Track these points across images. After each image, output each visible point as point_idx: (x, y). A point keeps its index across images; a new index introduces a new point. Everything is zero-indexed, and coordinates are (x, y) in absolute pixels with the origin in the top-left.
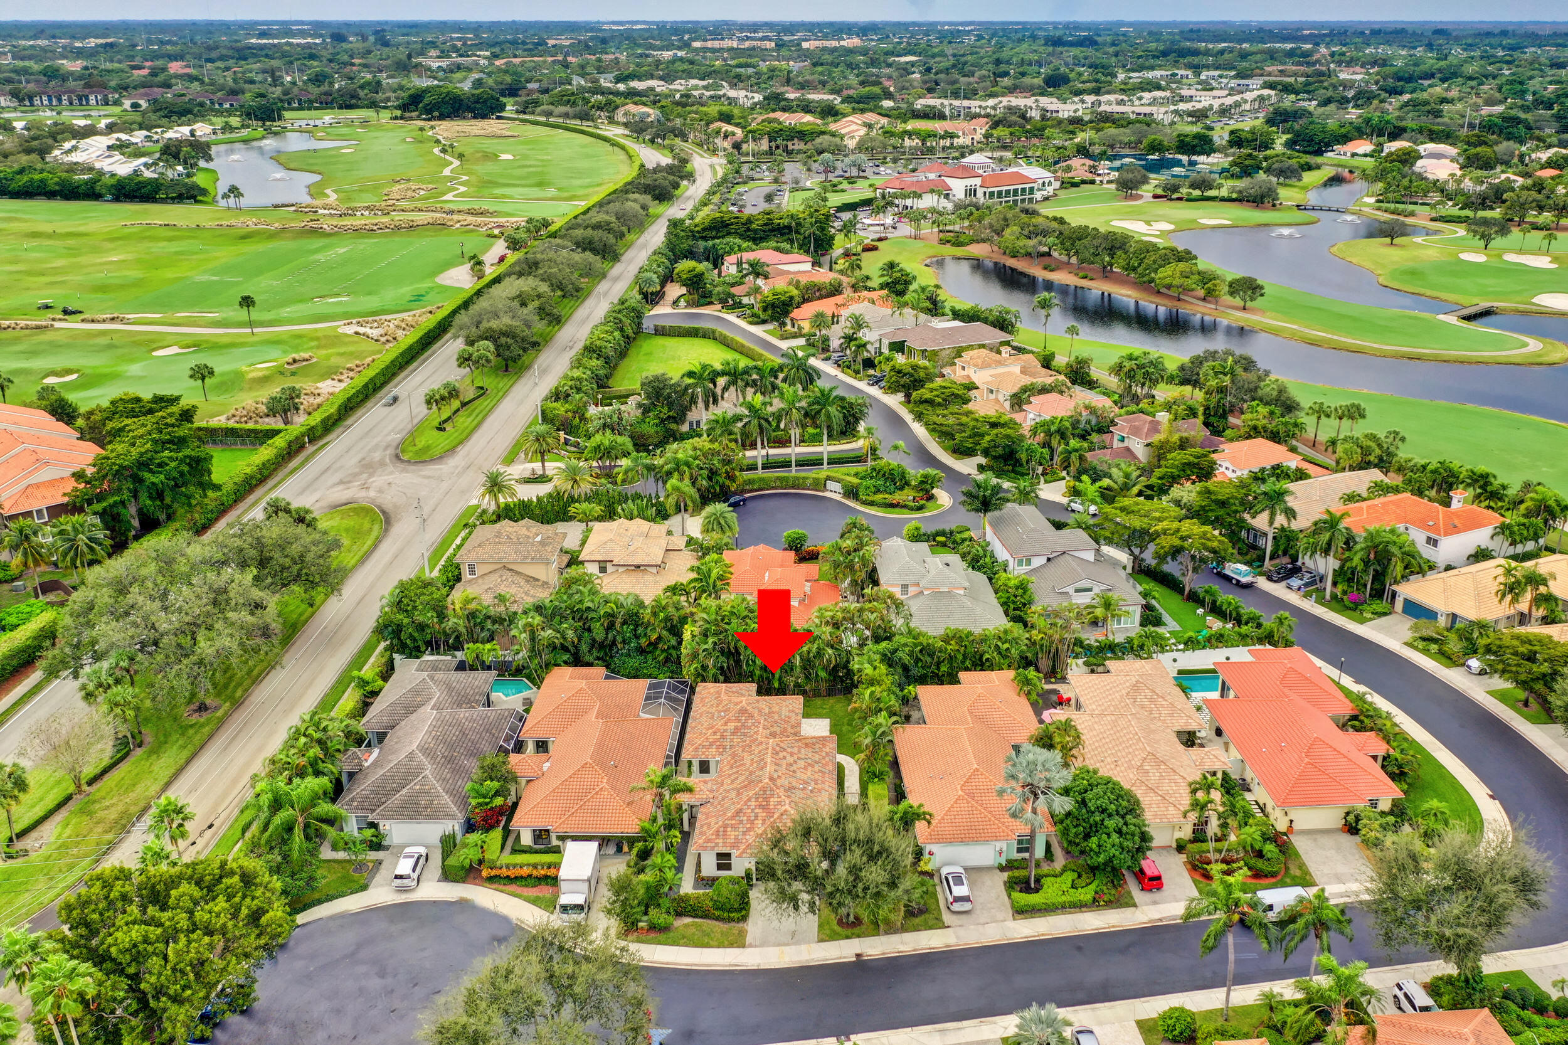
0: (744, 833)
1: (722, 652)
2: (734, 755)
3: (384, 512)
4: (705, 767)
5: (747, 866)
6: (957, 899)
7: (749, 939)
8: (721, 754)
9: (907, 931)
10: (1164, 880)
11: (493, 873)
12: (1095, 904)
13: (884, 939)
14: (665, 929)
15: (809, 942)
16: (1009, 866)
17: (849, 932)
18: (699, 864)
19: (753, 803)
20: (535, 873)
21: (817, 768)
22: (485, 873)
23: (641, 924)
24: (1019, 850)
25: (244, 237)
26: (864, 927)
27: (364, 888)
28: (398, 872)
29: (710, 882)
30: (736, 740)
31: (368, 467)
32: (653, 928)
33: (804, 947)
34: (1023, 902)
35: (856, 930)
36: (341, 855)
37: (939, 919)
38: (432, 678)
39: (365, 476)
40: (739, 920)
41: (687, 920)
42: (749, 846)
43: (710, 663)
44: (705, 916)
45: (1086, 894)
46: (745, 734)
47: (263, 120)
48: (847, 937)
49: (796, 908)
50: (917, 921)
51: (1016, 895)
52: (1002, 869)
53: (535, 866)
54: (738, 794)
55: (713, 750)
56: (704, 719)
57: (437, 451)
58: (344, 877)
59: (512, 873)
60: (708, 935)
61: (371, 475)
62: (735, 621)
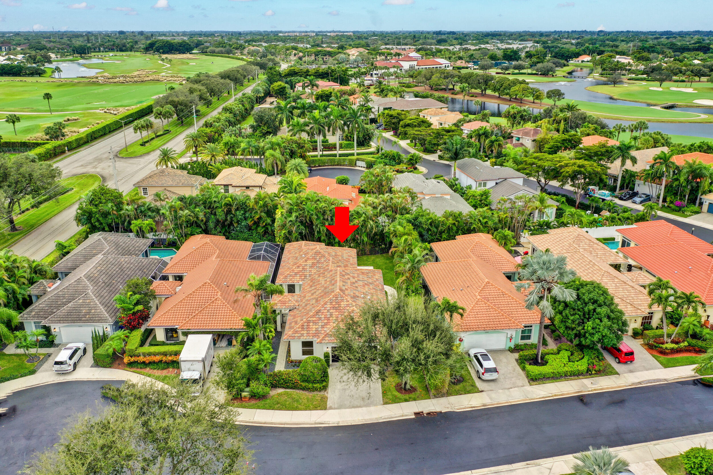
0: (323, 327)
1: (301, 222)
2: (312, 280)
3: (103, 177)
4: (291, 289)
5: (325, 350)
6: (488, 370)
7: (329, 404)
8: (303, 280)
9: (451, 395)
10: (636, 356)
11: (132, 359)
12: (588, 373)
13: (435, 401)
14: (263, 397)
15: (376, 405)
16: (516, 349)
17: (407, 396)
18: (289, 351)
19: (328, 306)
20: (164, 359)
21: (371, 286)
22: (126, 360)
23: (244, 394)
24: (523, 338)
25: (59, 86)
26: (418, 393)
27: (33, 372)
28: (58, 359)
29: (297, 364)
30: (314, 271)
31: (99, 160)
32: (254, 396)
33: (372, 408)
34: (537, 372)
35: (412, 395)
36: (21, 351)
37: (473, 385)
38: (105, 239)
39: (96, 163)
40: (321, 390)
41: (280, 391)
42: (327, 335)
43: (294, 229)
44: (295, 387)
45: (582, 365)
46: (319, 267)
47: (81, 54)
48: (406, 400)
49: (369, 375)
50: (457, 387)
51: (529, 367)
52: (513, 350)
53: (165, 354)
54: (317, 301)
55: (298, 277)
56: (290, 261)
57: (140, 154)
58: (19, 366)
59: (148, 359)
60: (297, 401)
61: (99, 163)
62: (309, 203)
